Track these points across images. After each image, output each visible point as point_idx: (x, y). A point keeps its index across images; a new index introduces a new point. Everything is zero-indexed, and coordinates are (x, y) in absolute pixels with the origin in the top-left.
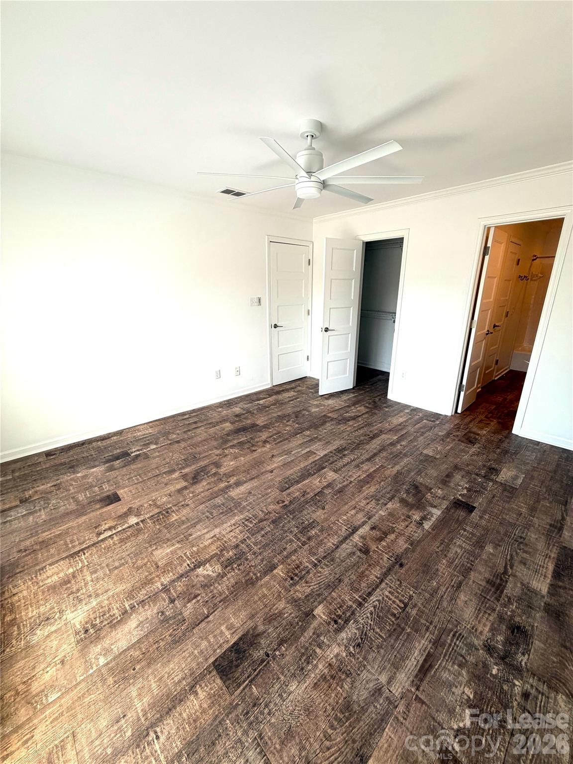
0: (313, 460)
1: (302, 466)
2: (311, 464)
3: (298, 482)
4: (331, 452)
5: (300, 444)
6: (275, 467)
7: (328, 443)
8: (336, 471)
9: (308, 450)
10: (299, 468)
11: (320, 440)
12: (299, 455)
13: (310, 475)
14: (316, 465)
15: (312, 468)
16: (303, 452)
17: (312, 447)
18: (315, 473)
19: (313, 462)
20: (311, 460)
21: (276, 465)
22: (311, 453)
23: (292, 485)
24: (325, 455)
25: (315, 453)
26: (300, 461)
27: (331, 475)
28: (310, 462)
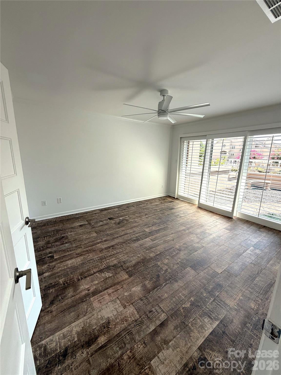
0: (153, 236)
1: (159, 234)
2: (154, 235)
3: (161, 229)
4: (142, 239)
5: (158, 246)
6: (171, 235)
7: (141, 245)
8: (145, 231)
9: (154, 242)
10: (160, 234)
11: (145, 248)
12: (160, 239)
13: (156, 231)
14: (152, 234)
15: (154, 233)
16: (157, 241)
17: (152, 243)
18: (154, 231)
19: (153, 235)
20: (154, 237)
21: (171, 236)
22: (153, 240)
23: (163, 228)
24: (146, 238)
25: (151, 240)
26: (159, 236)
27: (147, 230)
28: (155, 236)
